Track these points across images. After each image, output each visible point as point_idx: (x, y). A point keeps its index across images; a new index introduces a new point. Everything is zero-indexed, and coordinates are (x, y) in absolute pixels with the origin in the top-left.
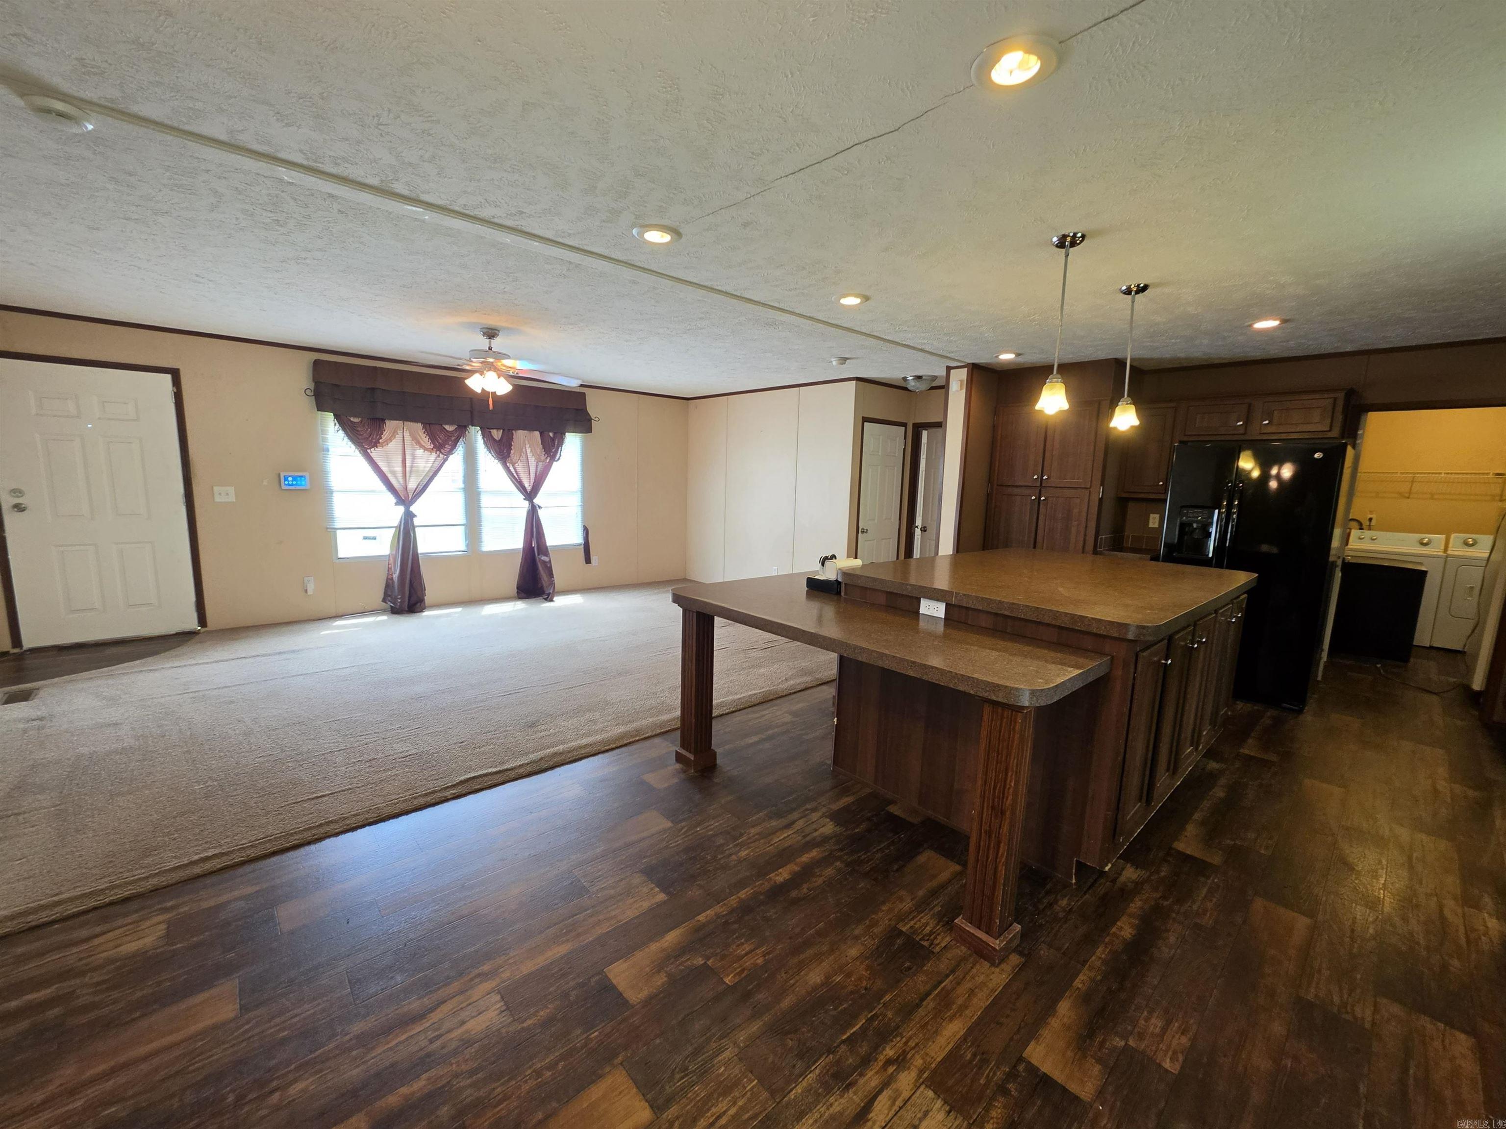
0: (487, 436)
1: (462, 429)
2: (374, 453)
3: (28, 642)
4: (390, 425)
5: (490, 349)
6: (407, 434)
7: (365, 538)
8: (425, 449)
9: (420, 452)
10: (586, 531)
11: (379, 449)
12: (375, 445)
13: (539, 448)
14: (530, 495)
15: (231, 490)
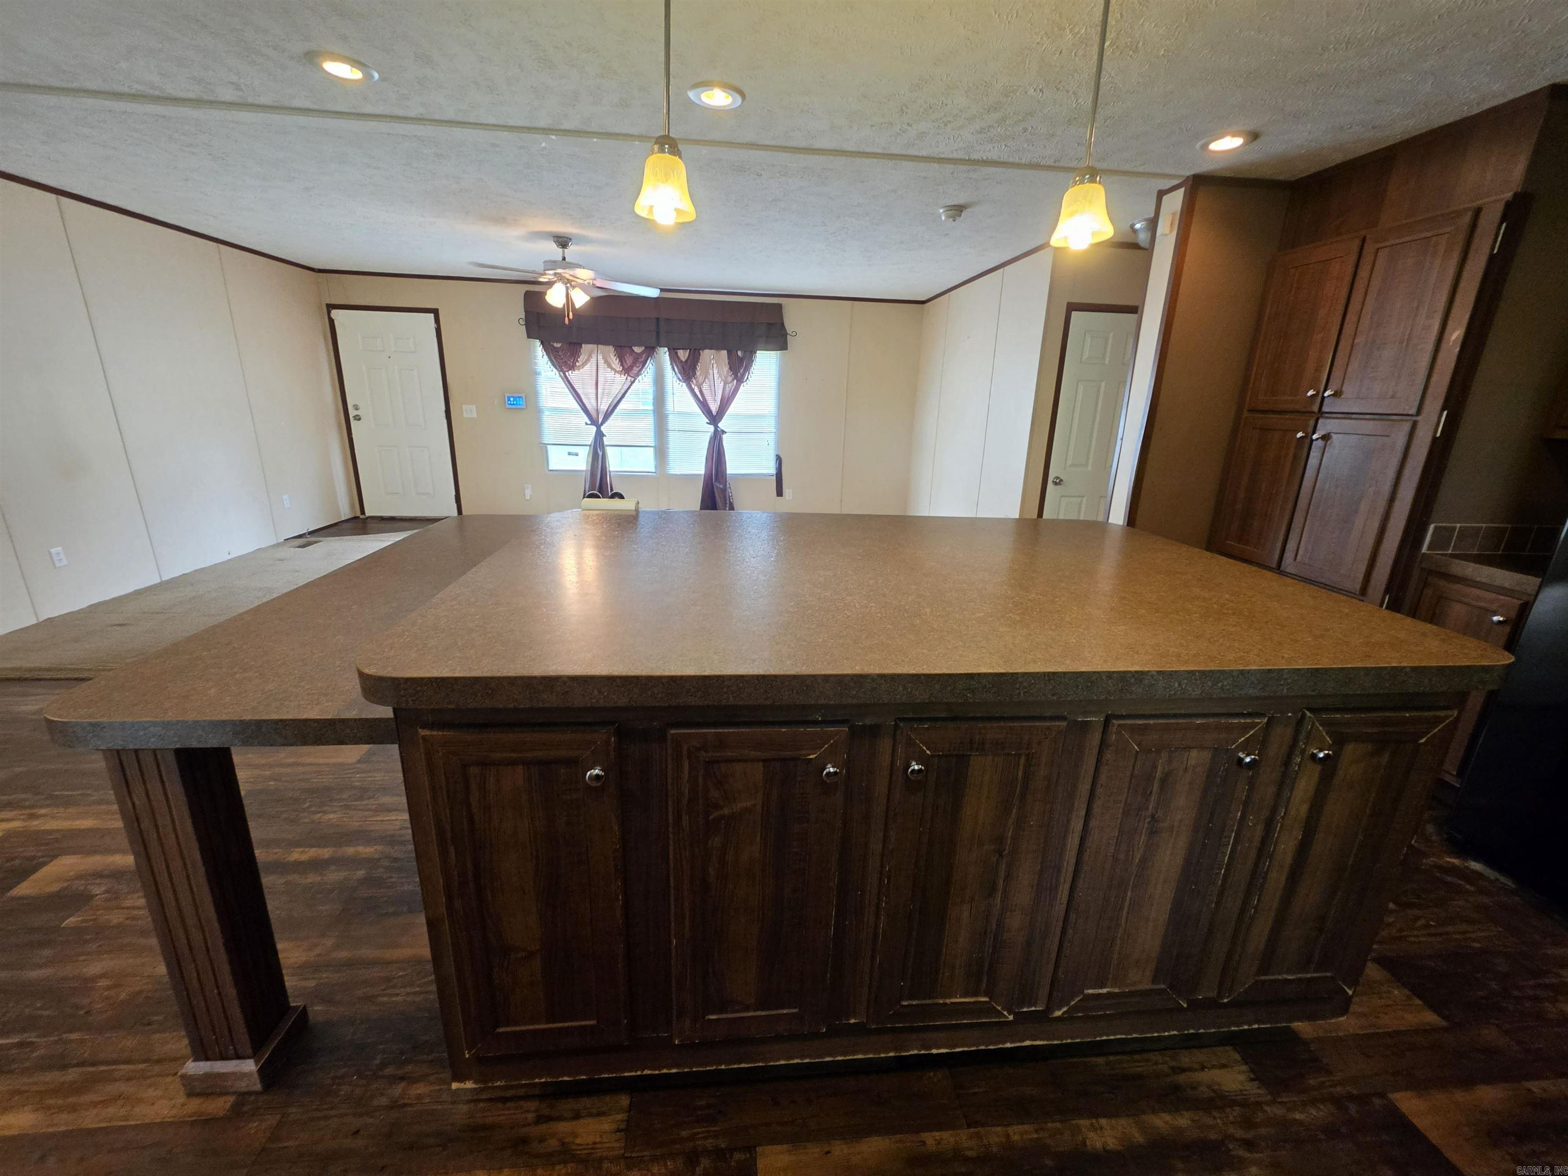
0: (674, 358)
1: (650, 350)
2: (571, 375)
3: (369, 512)
4: (586, 348)
5: (564, 259)
6: (600, 357)
7: (570, 454)
8: (616, 371)
9: (610, 374)
10: (779, 460)
11: (576, 372)
12: (572, 367)
13: (726, 369)
14: (714, 419)
15: (474, 407)
